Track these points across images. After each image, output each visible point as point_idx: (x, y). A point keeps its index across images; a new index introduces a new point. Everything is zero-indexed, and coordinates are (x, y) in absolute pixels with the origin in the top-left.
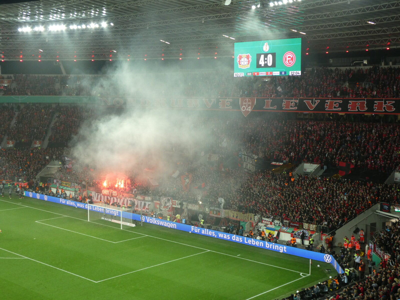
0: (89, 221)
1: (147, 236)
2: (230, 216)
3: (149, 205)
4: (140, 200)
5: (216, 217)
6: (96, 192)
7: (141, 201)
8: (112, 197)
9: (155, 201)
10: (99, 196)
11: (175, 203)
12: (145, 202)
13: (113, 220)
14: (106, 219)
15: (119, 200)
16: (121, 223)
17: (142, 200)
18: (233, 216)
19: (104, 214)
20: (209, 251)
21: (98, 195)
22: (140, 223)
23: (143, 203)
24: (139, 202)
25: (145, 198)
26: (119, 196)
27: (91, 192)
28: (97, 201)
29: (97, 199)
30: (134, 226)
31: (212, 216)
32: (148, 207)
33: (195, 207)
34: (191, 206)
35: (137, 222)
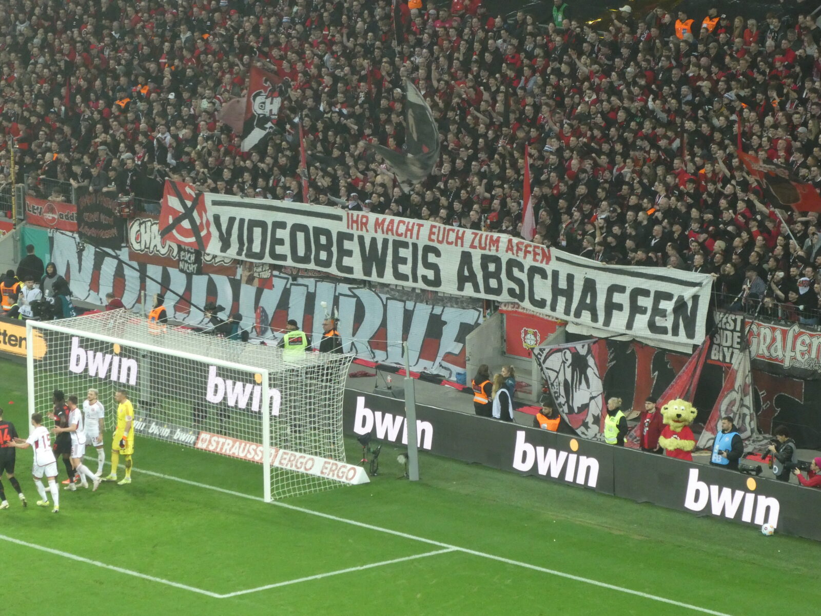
1: (453, 548)
3: (465, 329)
4: (403, 295)
7: (410, 305)
8: (199, 272)
9: (506, 305)
10: (109, 267)
12: (438, 310)
13: (205, 436)
15: (248, 292)
17: (419, 298)
21: (99, 257)
22: (401, 459)
23: (422, 313)
24: (396, 309)
27: (51, 240)
28: (93, 299)
29: (95, 285)
30: (355, 481)
32: (456, 348)
33: (799, 342)
34: (774, 340)
35: (376, 453)
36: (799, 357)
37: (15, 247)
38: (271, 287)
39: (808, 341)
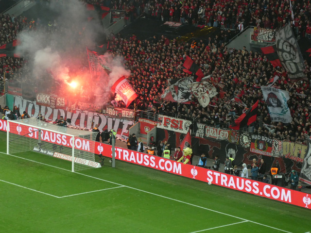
0: (8, 153)
1: (124, 186)
2: (292, 154)
3: (129, 126)
4: (112, 116)
5: (263, 155)
6: (24, 98)
8: (56, 108)
9: (141, 120)
10: (30, 106)
11: (181, 125)
12: (122, 121)
13: (56, 153)
14: (42, 151)
15: (69, 114)
16: (73, 159)
17: (117, 117)
18: (299, 155)
19: (39, 142)
20: (247, 221)
21: (28, 104)
22: (110, 161)
23: (117, 122)
24: (110, 120)
25: (121, 114)
26: (70, 107)
27: (15, 98)
30: (97, 167)
31: (256, 153)
32: (126, 131)
33: (221, 133)
34: (214, 132)
35: (103, 159)
36: (221, 137)
37: (4, 100)
38: (76, 113)
39: (223, 132)
